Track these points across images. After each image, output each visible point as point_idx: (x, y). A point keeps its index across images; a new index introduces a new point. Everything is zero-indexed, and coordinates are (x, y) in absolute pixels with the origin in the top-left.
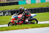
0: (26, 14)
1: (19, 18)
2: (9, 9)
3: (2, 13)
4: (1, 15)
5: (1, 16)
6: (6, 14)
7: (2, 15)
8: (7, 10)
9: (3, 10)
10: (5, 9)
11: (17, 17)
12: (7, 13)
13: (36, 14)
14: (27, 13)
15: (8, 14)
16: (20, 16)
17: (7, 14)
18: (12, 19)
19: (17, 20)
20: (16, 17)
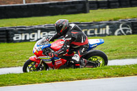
0: (73, 39)
1: (55, 50)
2: (127, 17)
3: (108, 27)
4: (104, 33)
5: (105, 35)
6: (118, 30)
7: (107, 32)
8: (122, 21)
9: (110, 21)
10: (115, 17)
11: (50, 46)
12: (121, 29)
13: (103, 41)
14: (76, 37)
15: (125, 30)
16: (58, 44)
17: (120, 31)
18: (35, 54)
19: (48, 54)
20: (45, 48)
